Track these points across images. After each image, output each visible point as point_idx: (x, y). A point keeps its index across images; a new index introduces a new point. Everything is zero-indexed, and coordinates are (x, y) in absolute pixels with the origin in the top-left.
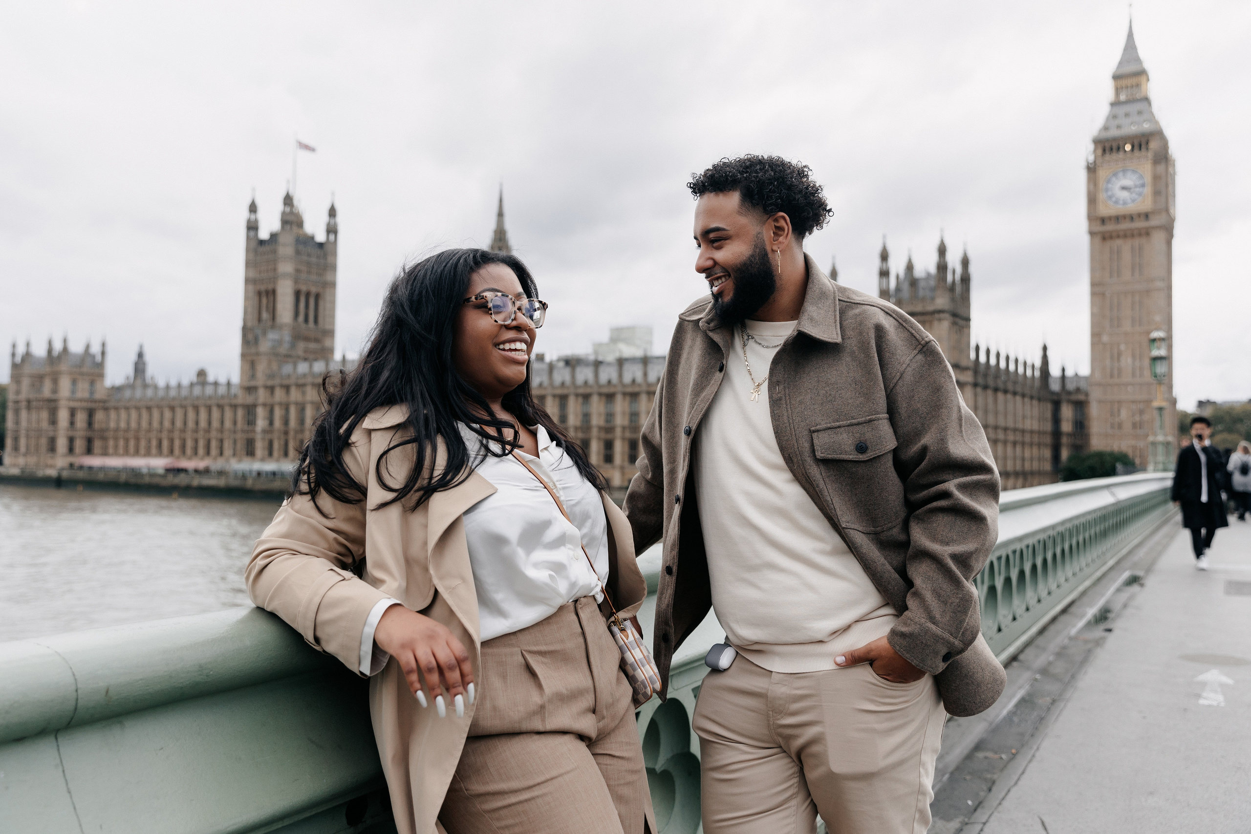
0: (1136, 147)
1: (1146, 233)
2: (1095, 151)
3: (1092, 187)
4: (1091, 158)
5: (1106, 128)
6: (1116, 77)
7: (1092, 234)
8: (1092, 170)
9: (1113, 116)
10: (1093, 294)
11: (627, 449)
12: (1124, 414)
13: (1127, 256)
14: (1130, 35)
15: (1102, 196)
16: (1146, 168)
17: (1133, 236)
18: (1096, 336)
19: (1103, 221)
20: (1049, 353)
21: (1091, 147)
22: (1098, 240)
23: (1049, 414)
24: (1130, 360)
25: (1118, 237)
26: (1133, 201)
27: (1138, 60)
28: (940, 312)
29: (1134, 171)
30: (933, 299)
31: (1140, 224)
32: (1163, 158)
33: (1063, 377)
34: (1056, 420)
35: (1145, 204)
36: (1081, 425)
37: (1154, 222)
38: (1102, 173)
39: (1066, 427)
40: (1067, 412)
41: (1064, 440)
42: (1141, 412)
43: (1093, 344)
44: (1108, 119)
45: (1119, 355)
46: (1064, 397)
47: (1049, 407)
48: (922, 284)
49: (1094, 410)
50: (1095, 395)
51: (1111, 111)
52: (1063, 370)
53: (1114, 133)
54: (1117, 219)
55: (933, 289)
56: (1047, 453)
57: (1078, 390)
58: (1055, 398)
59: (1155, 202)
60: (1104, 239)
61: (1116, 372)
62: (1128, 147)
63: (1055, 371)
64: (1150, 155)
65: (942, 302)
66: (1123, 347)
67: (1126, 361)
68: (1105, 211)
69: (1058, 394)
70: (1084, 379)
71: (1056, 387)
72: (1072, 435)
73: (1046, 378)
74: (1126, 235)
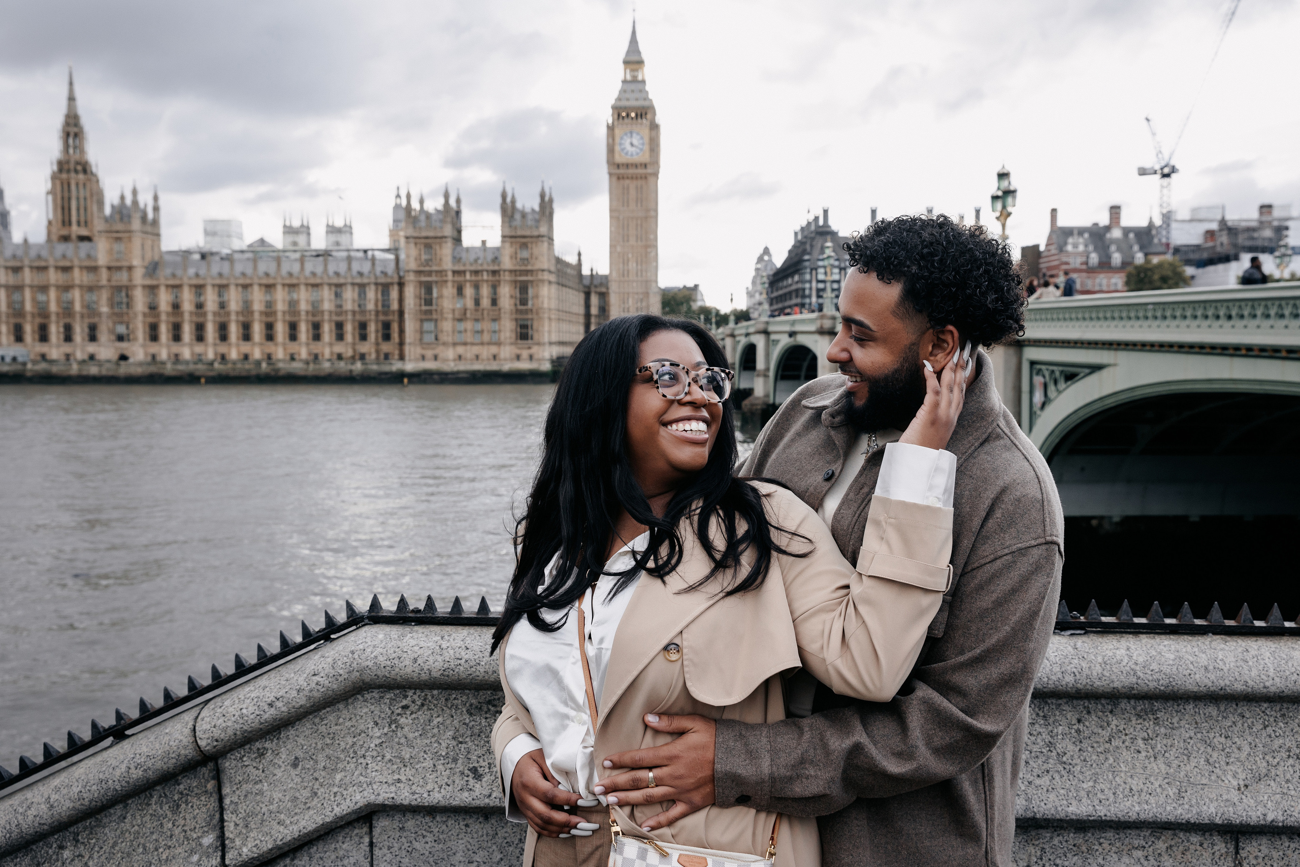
0: (639, 116)
1: (645, 177)
2: (613, 115)
3: (611, 141)
4: (610, 121)
5: (619, 99)
6: (626, 63)
7: (611, 174)
8: (611, 129)
9: (623, 91)
10: (611, 217)
11: (241, 330)
13: (632, 192)
14: (634, 33)
15: (617, 148)
16: (646, 132)
17: (637, 178)
18: (612, 246)
19: (618, 166)
20: (582, 258)
21: (610, 111)
22: (614, 179)
23: (582, 302)
24: (635, 265)
25: (628, 178)
26: (637, 154)
27: (639, 53)
28: (543, 236)
29: (638, 133)
30: (537, 227)
31: (641, 171)
32: (654, 127)
33: (592, 275)
34: (587, 306)
35: (645, 158)
36: (604, 310)
37: (649, 170)
38: (617, 131)
39: (594, 311)
40: (594, 300)
41: (593, 320)
42: (642, 300)
43: (611, 253)
44: (620, 92)
45: (628, 260)
46: (593, 289)
47: (581, 297)
48: (530, 216)
49: (613, 299)
50: (613, 288)
51: (622, 87)
52: (592, 270)
53: (624, 103)
54: (627, 166)
55: (538, 221)
56: (582, 329)
57: (601, 284)
58: (586, 290)
59: (651, 156)
60: (619, 178)
61: (626, 273)
62: (633, 115)
63: (586, 271)
64: (648, 123)
65: (543, 230)
66: (630, 256)
67: (632, 266)
68: (618, 159)
69: (589, 287)
70: (606, 277)
71: (587, 282)
72: (598, 316)
73: (580, 275)
74: (633, 178)
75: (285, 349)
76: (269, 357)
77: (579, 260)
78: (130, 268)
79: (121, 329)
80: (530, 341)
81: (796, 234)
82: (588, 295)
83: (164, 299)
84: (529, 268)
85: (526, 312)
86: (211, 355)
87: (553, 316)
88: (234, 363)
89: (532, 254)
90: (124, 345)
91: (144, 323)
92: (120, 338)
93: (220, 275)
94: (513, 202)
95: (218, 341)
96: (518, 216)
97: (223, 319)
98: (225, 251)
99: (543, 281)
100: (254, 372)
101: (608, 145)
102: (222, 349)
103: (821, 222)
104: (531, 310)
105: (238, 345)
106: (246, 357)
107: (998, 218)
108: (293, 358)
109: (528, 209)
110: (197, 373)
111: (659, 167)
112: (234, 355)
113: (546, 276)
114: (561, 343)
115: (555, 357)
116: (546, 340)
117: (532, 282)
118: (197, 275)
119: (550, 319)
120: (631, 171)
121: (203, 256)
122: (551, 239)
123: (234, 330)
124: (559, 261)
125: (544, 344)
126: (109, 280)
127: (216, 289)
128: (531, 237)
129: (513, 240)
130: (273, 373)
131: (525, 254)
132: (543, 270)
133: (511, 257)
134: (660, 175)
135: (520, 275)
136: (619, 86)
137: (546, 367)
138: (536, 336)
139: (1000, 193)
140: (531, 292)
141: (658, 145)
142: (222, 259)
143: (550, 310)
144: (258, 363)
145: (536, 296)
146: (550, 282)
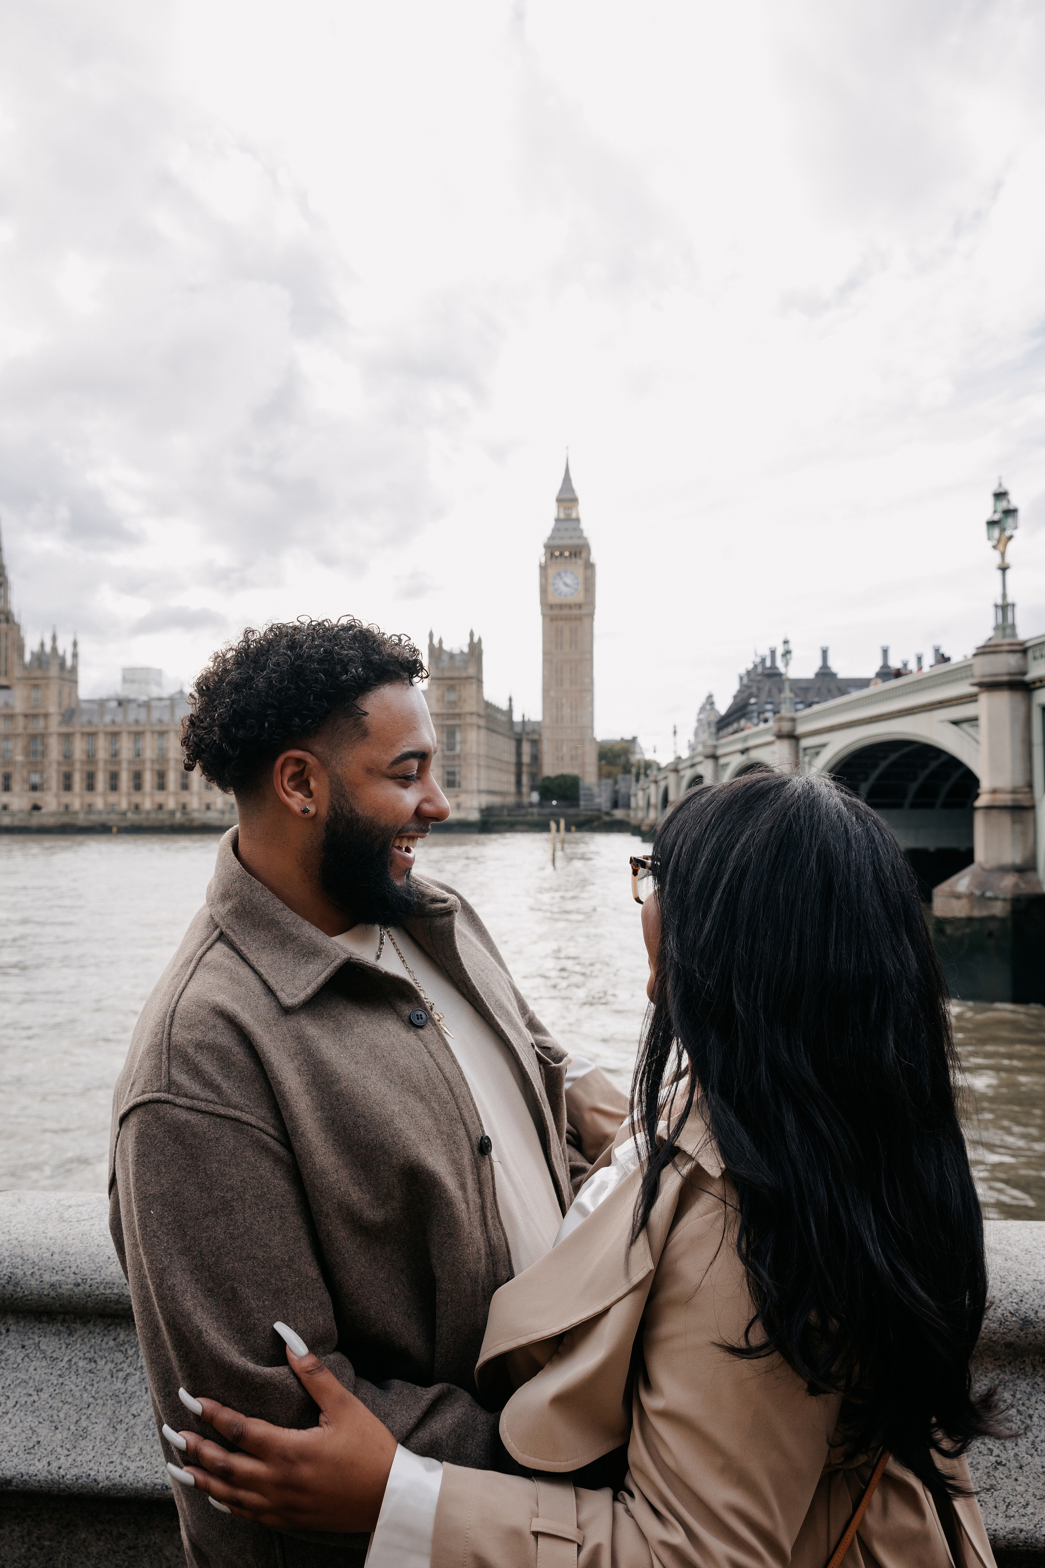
0: (573, 555)
1: (579, 618)
2: (545, 554)
3: (544, 581)
4: (543, 560)
5: (551, 538)
6: (559, 500)
7: (544, 616)
8: (543, 569)
9: (556, 530)
10: (544, 660)
11: (156, 779)
12: (565, 749)
13: (567, 634)
14: (567, 471)
15: (550, 589)
16: (580, 571)
17: (571, 619)
18: (545, 691)
19: (552, 607)
20: (513, 703)
21: (542, 551)
22: (548, 621)
23: (514, 750)
24: (569, 710)
25: (561, 619)
26: (572, 594)
27: (573, 491)
28: (471, 678)
29: (572, 573)
30: (466, 668)
31: (575, 612)
32: (590, 567)
33: (523, 722)
34: (519, 754)
35: (579, 598)
36: (536, 758)
37: (584, 611)
38: (551, 572)
39: (526, 759)
40: (526, 748)
41: (525, 770)
42: (576, 748)
43: (544, 698)
44: (553, 530)
45: (562, 706)
46: (524, 737)
47: (513, 745)
48: (458, 658)
49: (546, 747)
50: (546, 735)
51: (555, 525)
52: (523, 716)
53: (558, 542)
54: (561, 606)
55: (466, 662)
56: (513, 779)
57: (534, 732)
58: (518, 737)
59: (586, 596)
60: (552, 620)
61: (559, 719)
62: (567, 554)
63: (517, 717)
64: (583, 563)
65: (472, 671)
66: (564, 701)
67: (567, 711)
68: (553, 599)
69: (520, 734)
70: (538, 723)
71: (518, 729)
72: (530, 765)
73: (511, 723)
74: (567, 619)
75: (200, 799)
76: (184, 807)
77: (510, 705)
78: (46, 716)
79: (35, 779)
80: (456, 789)
81: (741, 678)
82: (519, 742)
83: (79, 747)
84: (457, 711)
85: (454, 757)
86: (124, 805)
87: (482, 763)
88: (148, 813)
89: (460, 697)
90: (37, 794)
91: (58, 772)
92: (34, 788)
93: (137, 722)
94: (441, 642)
95: (132, 791)
96: (445, 658)
97: (137, 768)
98: (144, 698)
99: (471, 725)
100: (168, 823)
101: (541, 585)
102: (136, 798)
103: (768, 663)
104: (459, 756)
105: (152, 795)
106: (160, 807)
107: (995, 547)
108: (208, 807)
109: (456, 651)
110: (110, 824)
111: (594, 607)
112: (147, 805)
113: (474, 720)
114: (491, 792)
115: (484, 806)
116: (474, 787)
117: (459, 726)
118: (113, 722)
119: (479, 766)
120: (565, 612)
121: (120, 703)
122: (480, 681)
123: (148, 779)
124: (488, 705)
125: (472, 792)
126: (25, 728)
127: (132, 737)
128: (460, 679)
129: (440, 682)
130: (187, 824)
131: (452, 696)
132: (472, 714)
133: (438, 700)
134: (596, 617)
135: (448, 719)
136: (551, 524)
137: (474, 816)
138: (464, 784)
139: (996, 517)
140: (458, 737)
141: (593, 585)
142: (139, 706)
143: (479, 756)
144: (172, 813)
145: (464, 742)
146: (479, 727)
